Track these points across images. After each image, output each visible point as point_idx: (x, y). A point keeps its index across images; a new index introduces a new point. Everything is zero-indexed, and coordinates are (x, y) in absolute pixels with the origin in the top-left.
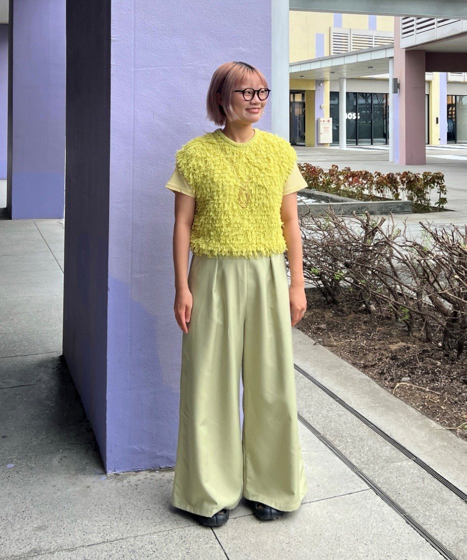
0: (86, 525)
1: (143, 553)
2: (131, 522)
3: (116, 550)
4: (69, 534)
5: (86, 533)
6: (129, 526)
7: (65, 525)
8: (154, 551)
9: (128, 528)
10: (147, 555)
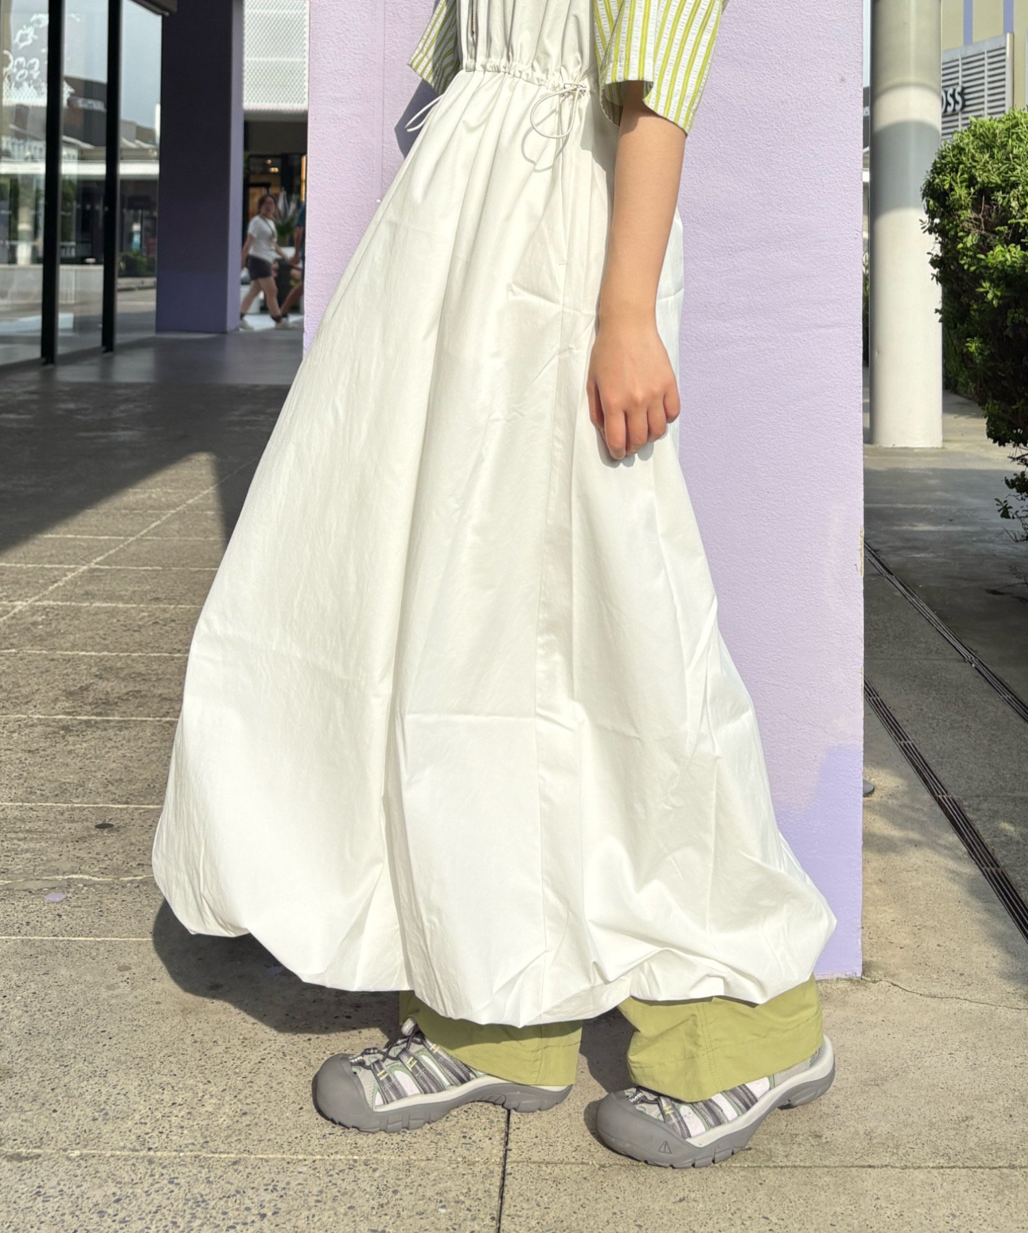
0: (124, 1092)
1: (225, 1213)
2: (259, 1111)
3: (152, 1185)
4: (54, 1107)
5: (106, 1114)
6: (246, 1120)
7: (67, 1079)
8: (263, 1216)
9: (239, 1126)
10: (231, 1223)
